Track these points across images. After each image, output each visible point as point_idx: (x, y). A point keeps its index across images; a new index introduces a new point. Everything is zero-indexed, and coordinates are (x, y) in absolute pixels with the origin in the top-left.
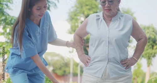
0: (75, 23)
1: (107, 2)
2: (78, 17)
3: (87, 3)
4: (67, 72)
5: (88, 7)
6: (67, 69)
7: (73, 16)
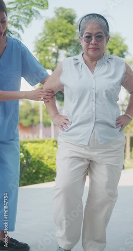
0: (44, 56)
1: (93, 38)
2: (49, 48)
3: (61, 28)
4: (36, 121)
5: (61, 34)
6: (35, 118)
7: (42, 47)
